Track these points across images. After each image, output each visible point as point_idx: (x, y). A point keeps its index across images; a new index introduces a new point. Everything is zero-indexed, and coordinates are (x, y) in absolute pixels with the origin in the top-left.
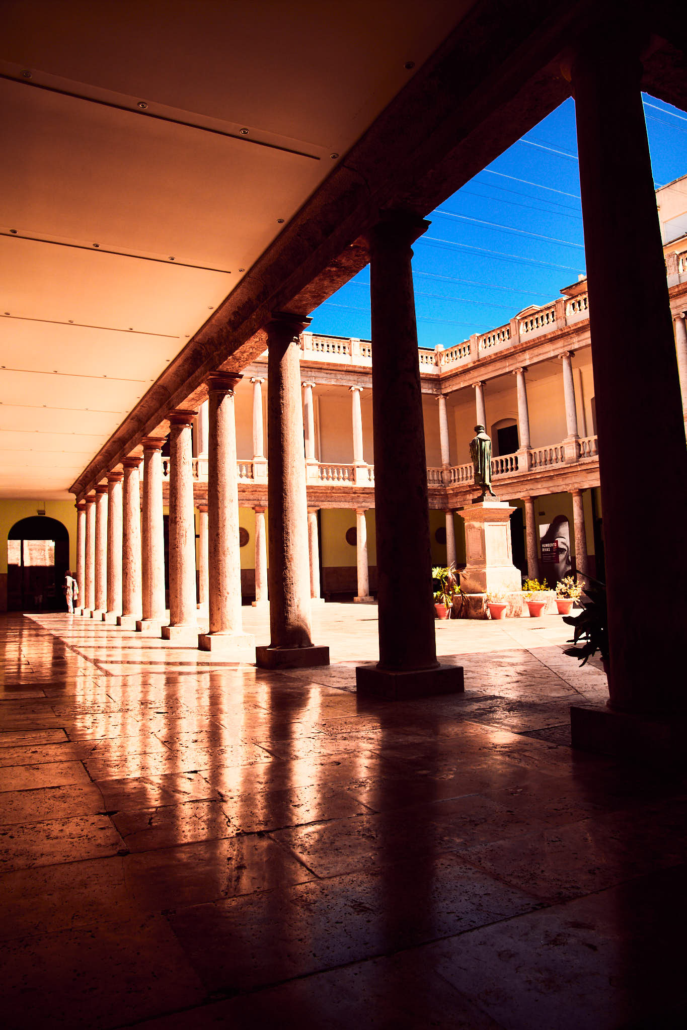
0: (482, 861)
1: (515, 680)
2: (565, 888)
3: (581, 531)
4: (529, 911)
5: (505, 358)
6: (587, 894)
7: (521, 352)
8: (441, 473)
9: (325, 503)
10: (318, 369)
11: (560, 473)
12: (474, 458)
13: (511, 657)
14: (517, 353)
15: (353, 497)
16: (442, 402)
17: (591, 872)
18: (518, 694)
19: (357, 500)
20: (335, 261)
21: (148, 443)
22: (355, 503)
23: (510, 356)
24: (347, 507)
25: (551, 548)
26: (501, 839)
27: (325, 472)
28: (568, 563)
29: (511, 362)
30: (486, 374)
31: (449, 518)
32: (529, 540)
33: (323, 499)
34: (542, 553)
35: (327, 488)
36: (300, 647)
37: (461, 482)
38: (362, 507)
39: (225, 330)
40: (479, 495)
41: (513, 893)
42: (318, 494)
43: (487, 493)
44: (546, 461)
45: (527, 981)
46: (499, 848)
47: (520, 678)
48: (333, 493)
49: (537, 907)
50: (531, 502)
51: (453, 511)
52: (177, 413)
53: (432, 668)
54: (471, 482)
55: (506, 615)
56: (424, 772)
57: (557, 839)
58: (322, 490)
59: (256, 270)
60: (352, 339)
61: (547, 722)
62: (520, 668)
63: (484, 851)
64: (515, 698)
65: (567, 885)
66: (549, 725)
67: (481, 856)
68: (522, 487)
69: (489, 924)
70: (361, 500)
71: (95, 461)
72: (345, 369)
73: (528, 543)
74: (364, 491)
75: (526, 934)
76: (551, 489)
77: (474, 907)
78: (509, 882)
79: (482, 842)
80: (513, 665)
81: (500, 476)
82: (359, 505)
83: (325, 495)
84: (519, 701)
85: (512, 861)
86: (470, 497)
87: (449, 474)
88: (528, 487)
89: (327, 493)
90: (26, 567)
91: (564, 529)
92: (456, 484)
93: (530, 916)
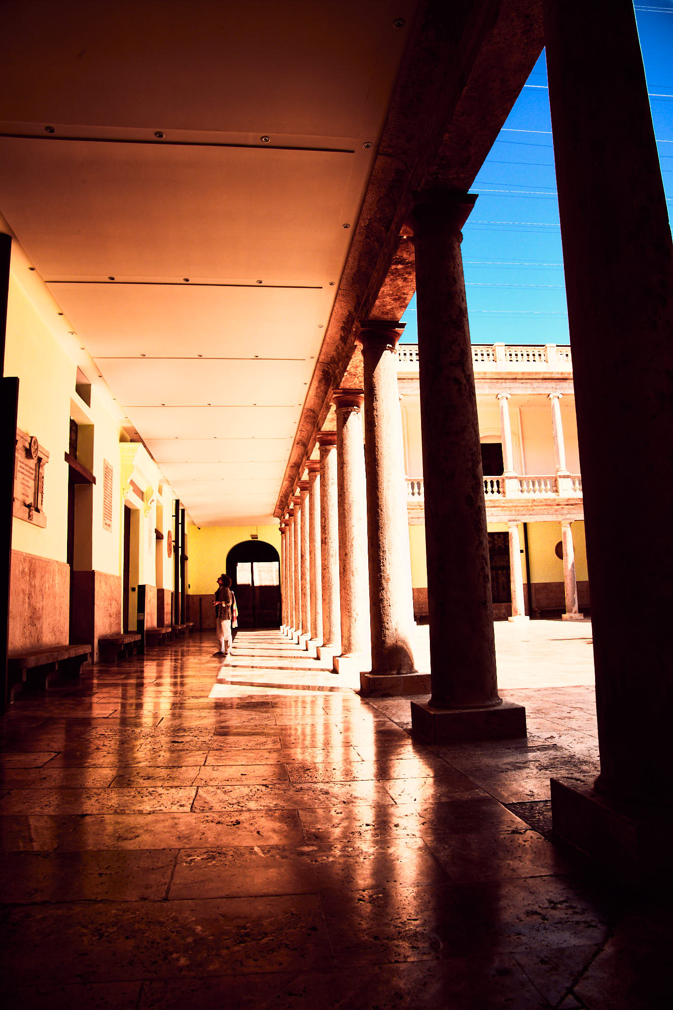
9: (526, 517)
10: (512, 379)
15: (557, 509)
19: (561, 512)
21: (312, 466)
22: (559, 515)
24: (550, 520)
27: (524, 485)
33: (524, 512)
35: (528, 501)
38: (567, 519)
39: (340, 348)
42: (518, 508)
48: (535, 506)
52: (323, 434)
58: (522, 503)
59: (344, 282)
60: (547, 345)
70: (565, 512)
71: (283, 486)
72: (541, 376)
74: (569, 503)
82: (563, 517)
83: (526, 508)
89: (528, 506)
90: (256, 587)
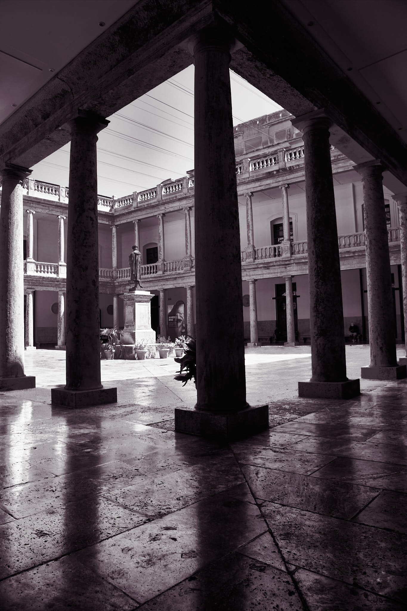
0: (118, 499)
1: (147, 394)
2: (163, 509)
3: (191, 310)
4: (141, 524)
5: (153, 207)
6: (175, 511)
7: (162, 205)
8: (112, 272)
9: (38, 287)
10: (37, 202)
11: (180, 276)
12: (131, 265)
13: (147, 382)
14: (160, 205)
15: (57, 284)
16: (114, 230)
17: (178, 499)
18: (148, 402)
19: (59, 286)
20: (48, 136)
22: (57, 288)
23: (156, 206)
24: (52, 290)
25: (174, 319)
26: (130, 485)
27: (39, 268)
28: (183, 328)
29: (156, 210)
30: (141, 215)
31: (115, 299)
32: (161, 314)
33: (37, 284)
34: (169, 321)
35: (40, 277)
36: (16, 377)
37: (123, 279)
38: (62, 290)
40: (134, 286)
41: (133, 515)
42: (33, 281)
43: (138, 286)
44: (173, 268)
45: (137, 562)
46: (128, 490)
47: (150, 393)
48: (44, 281)
49: (147, 521)
50: (163, 292)
51: (118, 295)
53: (98, 389)
54: (129, 278)
55: (146, 357)
56: (89, 450)
57: (161, 483)
58: (36, 278)
61: (163, 418)
62: (151, 388)
63: (120, 493)
64: (147, 405)
65: (164, 508)
66: (163, 420)
67: (117, 496)
68: (158, 283)
69: (118, 534)
70: (61, 286)
73: (161, 316)
74: (62, 280)
75: (139, 537)
76: (175, 285)
77: (110, 525)
78: (132, 509)
79: (119, 488)
80: (147, 386)
81: (146, 276)
82: (60, 289)
83: (38, 282)
84: (149, 407)
85: (135, 498)
86: (128, 287)
87: (116, 273)
88: (162, 283)
89: (40, 281)
91: (181, 309)
92: (120, 280)
93: (142, 526)
